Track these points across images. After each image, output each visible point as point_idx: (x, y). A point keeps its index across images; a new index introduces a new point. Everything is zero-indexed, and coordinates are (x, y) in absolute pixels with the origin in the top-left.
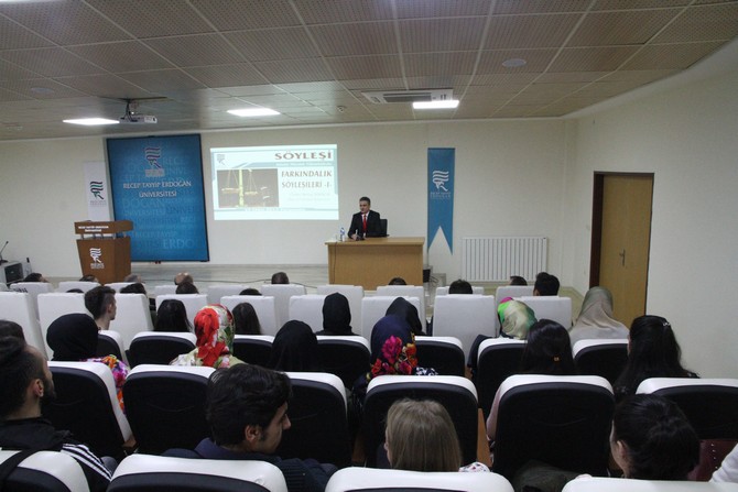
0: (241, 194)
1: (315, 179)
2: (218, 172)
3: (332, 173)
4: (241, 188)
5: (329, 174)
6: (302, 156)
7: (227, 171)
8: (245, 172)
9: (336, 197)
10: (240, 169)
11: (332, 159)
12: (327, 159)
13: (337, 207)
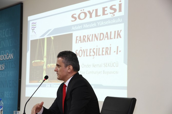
0: (45, 67)
1: (105, 43)
2: (31, 41)
3: (122, 34)
4: (45, 59)
5: (119, 35)
6: (94, 14)
7: (37, 40)
8: (49, 39)
9: (125, 67)
10: (46, 37)
11: (122, 13)
12: (117, 14)
13: (125, 84)
